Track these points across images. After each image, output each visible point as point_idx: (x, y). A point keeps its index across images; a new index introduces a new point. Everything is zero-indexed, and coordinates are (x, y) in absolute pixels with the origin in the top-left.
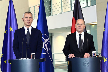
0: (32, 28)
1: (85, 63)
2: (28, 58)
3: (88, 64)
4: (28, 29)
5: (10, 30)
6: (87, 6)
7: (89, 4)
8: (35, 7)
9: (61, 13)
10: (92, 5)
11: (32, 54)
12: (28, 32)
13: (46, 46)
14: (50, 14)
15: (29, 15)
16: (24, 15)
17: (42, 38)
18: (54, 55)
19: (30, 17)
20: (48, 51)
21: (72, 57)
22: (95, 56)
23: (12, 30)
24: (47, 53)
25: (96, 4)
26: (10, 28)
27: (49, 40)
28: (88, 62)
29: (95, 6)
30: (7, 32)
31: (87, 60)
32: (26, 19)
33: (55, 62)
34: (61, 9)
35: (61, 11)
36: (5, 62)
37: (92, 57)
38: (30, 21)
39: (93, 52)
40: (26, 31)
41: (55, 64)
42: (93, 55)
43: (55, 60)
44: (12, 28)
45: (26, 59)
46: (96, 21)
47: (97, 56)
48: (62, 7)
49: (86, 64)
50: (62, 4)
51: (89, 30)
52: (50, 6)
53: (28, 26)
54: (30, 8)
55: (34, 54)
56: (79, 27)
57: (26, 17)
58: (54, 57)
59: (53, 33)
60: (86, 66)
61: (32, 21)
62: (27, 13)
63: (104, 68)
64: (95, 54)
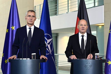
0: (35, 27)
1: (87, 65)
2: (29, 59)
3: (90, 66)
4: (30, 29)
5: (12, 29)
6: (95, 6)
7: (96, 4)
8: (40, 6)
9: (67, 13)
10: (100, 5)
11: (32, 54)
12: (30, 31)
13: (49, 46)
14: (56, 14)
15: (32, 14)
16: (27, 13)
17: (45, 38)
18: (58, 56)
19: (33, 15)
20: (51, 51)
21: (74, 59)
22: (98, 59)
23: (14, 29)
24: (50, 54)
25: (103, 5)
26: (12, 27)
27: (52, 41)
28: (91, 64)
29: (103, 7)
30: (9, 31)
31: (90, 62)
32: (29, 17)
33: (59, 63)
34: (67, 9)
35: (67, 10)
36: (6, 61)
37: (95, 59)
38: (33, 20)
39: (96, 54)
40: (28, 30)
41: (59, 65)
42: (95, 57)
43: (59, 62)
44: (14, 27)
45: (26, 59)
46: (104, 22)
47: (100, 58)
48: (68, 6)
49: (88, 67)
50: (68, 4)
51: (96, 31)
52: (56, 6)
53: (30, 25)
54: (35, 6)
55: (35, 55)
56: (83, 28)
57: (28, 15)
58: (58, 58)
59: (59, 33)
60: (88, 69)
61: (35, 20)
62: (30, 11)
63: (108, 71)
64: (97, 56)
